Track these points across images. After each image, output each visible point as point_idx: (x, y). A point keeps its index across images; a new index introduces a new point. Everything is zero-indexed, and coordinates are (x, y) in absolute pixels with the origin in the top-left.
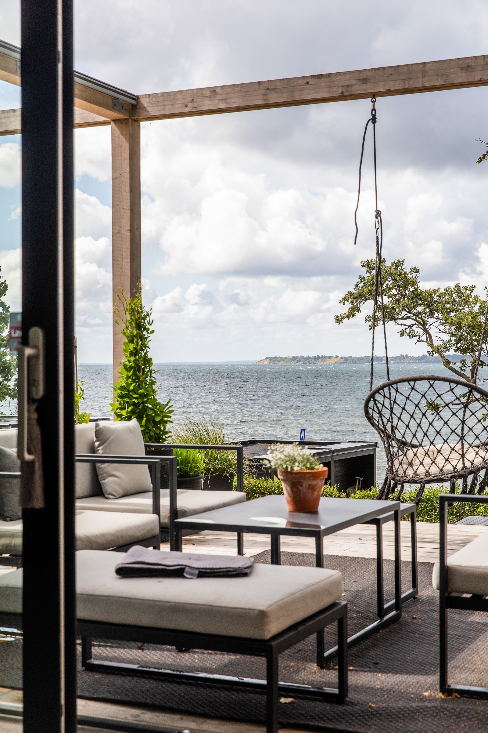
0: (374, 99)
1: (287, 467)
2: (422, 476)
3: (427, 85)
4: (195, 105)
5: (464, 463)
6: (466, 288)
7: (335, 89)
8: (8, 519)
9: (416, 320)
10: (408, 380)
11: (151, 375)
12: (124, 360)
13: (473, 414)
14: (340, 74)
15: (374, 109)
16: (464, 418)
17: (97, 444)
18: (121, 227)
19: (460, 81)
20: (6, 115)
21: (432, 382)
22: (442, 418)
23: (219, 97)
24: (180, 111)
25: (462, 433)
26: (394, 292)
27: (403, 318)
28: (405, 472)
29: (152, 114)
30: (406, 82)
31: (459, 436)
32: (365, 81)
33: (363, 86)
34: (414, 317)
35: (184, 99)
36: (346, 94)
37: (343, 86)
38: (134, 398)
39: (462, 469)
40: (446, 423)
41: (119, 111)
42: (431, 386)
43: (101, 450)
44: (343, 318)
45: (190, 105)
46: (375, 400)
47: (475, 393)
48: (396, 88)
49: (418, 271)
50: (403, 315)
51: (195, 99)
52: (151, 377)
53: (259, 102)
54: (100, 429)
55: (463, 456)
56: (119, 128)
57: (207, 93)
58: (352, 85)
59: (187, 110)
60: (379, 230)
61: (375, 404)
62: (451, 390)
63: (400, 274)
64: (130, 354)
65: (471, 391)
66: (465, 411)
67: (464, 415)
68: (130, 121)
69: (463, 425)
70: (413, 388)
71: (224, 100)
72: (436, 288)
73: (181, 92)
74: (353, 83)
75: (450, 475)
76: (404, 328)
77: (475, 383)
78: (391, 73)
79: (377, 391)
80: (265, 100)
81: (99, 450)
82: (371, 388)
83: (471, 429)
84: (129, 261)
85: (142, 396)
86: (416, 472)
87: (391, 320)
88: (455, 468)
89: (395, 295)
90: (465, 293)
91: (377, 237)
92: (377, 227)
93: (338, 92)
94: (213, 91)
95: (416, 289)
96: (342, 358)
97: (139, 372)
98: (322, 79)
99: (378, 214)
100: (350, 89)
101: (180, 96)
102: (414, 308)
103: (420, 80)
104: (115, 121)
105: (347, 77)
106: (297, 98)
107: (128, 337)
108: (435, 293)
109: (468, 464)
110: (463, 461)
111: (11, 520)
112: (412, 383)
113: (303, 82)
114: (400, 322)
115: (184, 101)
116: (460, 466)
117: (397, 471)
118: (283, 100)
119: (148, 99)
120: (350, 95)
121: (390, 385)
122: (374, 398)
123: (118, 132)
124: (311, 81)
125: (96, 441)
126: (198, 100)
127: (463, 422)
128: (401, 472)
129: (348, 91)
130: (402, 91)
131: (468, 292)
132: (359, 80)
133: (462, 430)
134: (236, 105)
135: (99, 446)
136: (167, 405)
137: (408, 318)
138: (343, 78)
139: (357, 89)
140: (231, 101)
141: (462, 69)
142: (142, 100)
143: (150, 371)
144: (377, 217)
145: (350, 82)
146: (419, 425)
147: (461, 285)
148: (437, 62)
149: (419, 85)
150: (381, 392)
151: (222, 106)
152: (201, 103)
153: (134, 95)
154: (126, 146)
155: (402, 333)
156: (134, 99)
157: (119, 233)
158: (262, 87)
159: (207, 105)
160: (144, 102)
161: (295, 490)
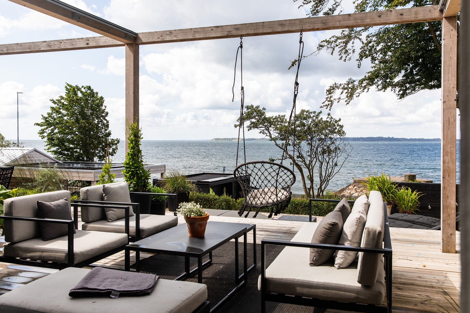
0: (241, 38)
1: (188, 215)
2: (259, 205)
3: (265, 32)
4: (163, 38)
5: (277, 199)
6: (282, 116)
7: (224, 32)
8: (45, 240)
9: (265, 128)
10: (252, 163)
11: (141, 157)
12: (129, 151)
13: (281, 177)
14: (226, 26)
15: (241, 42)
16: (277, 179)
17: (104, 195)
18: (129, 91)
19: (279, 30)
20: (79, 40)
21: (263, 164)
22: (267, 179)
23: (173, 35)
24: (156, 40)
25: (276, 186)
26: (257, 117)
27: (260, 127)
28: (251, 203)
29: (144, 41)
30: (256, 30)
31: (275, 187)
32: (237, 29)
33: (237, 32)
34: (264, 127)
35: (158, 35)
36: (229, 35)
37: (228, 31)
38: (133, 168)
39: (277, 201)
40: (269, 181)
41: (128, 40)
42: (263, 165)
43: (106, 198)
44: (237, 126)
45: (160, 38)
46: (238, 171)
47: (282, 168)
48: (251, 33)
49: (265, 109)
50: (261, 126)
51: (162, 35)
52: (141, 158)
53: (191, 37)
54: (106, 188)
55: (277, 195)
56: (129, 47)
57: (168, 33)
58: (232, 31)
59: (159, 40)
60: (243, 95)
61: (238, 172)
62: (271, 167)
63: (259, 111)
64: (131, 148)
65: (280, 168)
66: (277, 176)
67: (277, 178)
68: (134, 44)
69: (277, 182)
70: (255, 167)
71: (175, 36)
72: (272, 116)
73: (156, 32)
74: (232, 30)
75: (271, 204)
76: (261, 131)
77: (282, 164)
78: (249, 26)
79: (239, 167)
80: (194, 36)
81: (105, 198)
82: (237, 165)
83: (280, 184)
84: (133, 106)
85: (136, 167)
86: (256, 203)
87: (256, 128)
88: (273, 201)
89: (257, 119)
90: (282, 118)
91: (242, 99)
92: (242, 94)
93: (226, 34)
94: (171, 32)
95: (265, 116)
96: (241, 139)
97: (135, 156)
98: (219, 28)
99: (242, 88)
100: (231, 32)
101: (156, 34)
102: (264, 123)
103: (261, 29)
104: (127, 44)
105: (230, 27)
106: (207, 36)
107: (130, 141)
108: (271, 118)
109: (279, 199)
110: (277, 198)
111: (47, 240)
112: (254, 164)
113: (210, 29)
114: (260, 129)
115: (158, 36)
116: (275, 200)
117: (248, 202)
118: (202, 37)
119: (142, 35)
120: (231, 36)
121: (245, 165)
122: (238, 170)
123: (128, 49)
124: (214, 29)
125: (104, 194)
126: (164, 36)
127: (277, 181)
128: (250, 202)
129: (230, 34)
130: (254, 34)
131: (283, 117)
132: (235, 29)
133: (276, 184)
134: (181, 38)
135: (105, 196)
136: (148, 171)
137: (262, 127)
138: (228, 28)
139: (234, 33)
140: (178, 36)
141: (280, 25)
142: (139, 35)
143: (141, 156)
144: (242, 90)
145: (231, 30)
146: (257, 182)
147: (281, 115)
148: (269, 22)
149: (261, 32)
150: (241, 168)
151: (175, 39)
152: (165, 37)
153: (135, 33)
154: (132, 55)
155: (260, 132)
156: (135, 35)
157: (128, 94)
158: (193, 31)
159: (168, 38)
160: (140, 36)
161: (192, 226)
